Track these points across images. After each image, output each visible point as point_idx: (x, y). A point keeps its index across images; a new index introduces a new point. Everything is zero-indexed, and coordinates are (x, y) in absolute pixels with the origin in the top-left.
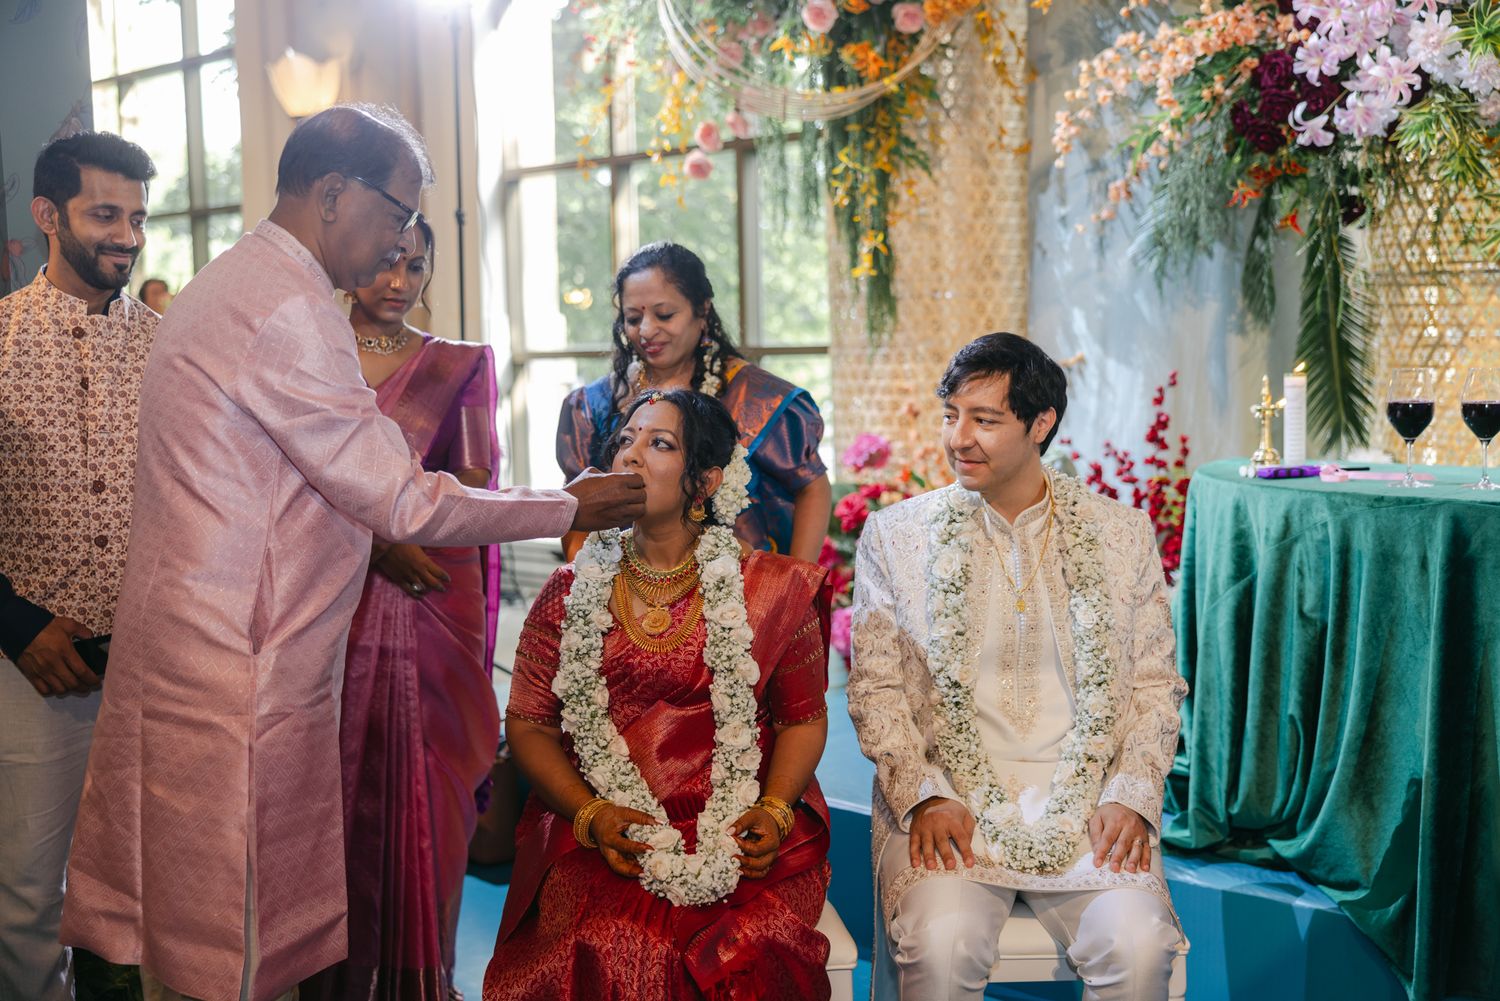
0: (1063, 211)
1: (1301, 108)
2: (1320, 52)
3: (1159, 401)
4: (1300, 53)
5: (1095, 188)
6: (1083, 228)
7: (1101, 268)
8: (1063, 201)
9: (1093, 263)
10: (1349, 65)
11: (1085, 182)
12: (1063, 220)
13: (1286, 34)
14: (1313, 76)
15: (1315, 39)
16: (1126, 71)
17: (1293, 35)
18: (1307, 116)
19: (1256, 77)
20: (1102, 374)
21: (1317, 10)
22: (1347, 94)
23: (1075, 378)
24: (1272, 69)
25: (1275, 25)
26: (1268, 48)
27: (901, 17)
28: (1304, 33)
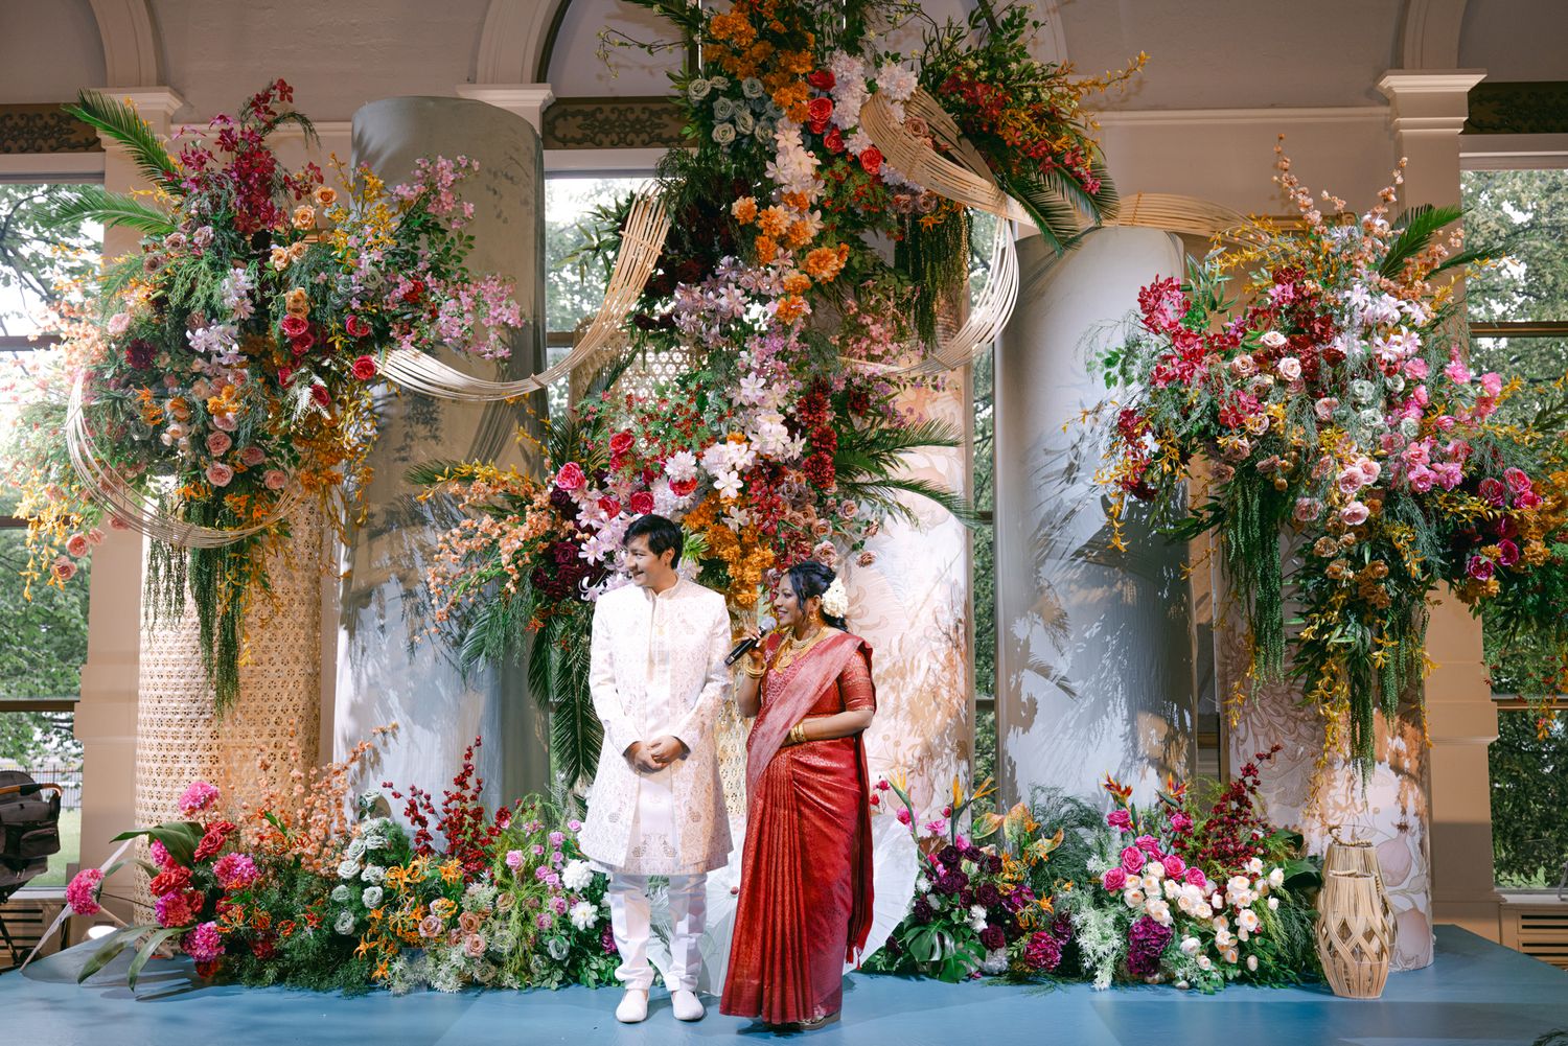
0: (382, 622)
1: (586, 580)
2: (596, 548)
3: (468, 757)
4: (583, 546)
5: (407, 608)
6: (399, 635)
7: (411, 663)
8: (382, 615)
9: (406, 659)
10: (610, 555)
11: (400, 603)
12: (382, 628)
13: (572, 534)
14: (591, 561)
15: (593, 539)
16: (467, 543)
17: (579, 536)
18: (590, 585)
19: (549, 556)
20: (410, 736)
21: (595, 524)
22: (610, 573)
23: (390, 739)
24: (565, 554)
25: (561, 526)
26: (555, 540)
27: (270, 479)
28: (586, 535)
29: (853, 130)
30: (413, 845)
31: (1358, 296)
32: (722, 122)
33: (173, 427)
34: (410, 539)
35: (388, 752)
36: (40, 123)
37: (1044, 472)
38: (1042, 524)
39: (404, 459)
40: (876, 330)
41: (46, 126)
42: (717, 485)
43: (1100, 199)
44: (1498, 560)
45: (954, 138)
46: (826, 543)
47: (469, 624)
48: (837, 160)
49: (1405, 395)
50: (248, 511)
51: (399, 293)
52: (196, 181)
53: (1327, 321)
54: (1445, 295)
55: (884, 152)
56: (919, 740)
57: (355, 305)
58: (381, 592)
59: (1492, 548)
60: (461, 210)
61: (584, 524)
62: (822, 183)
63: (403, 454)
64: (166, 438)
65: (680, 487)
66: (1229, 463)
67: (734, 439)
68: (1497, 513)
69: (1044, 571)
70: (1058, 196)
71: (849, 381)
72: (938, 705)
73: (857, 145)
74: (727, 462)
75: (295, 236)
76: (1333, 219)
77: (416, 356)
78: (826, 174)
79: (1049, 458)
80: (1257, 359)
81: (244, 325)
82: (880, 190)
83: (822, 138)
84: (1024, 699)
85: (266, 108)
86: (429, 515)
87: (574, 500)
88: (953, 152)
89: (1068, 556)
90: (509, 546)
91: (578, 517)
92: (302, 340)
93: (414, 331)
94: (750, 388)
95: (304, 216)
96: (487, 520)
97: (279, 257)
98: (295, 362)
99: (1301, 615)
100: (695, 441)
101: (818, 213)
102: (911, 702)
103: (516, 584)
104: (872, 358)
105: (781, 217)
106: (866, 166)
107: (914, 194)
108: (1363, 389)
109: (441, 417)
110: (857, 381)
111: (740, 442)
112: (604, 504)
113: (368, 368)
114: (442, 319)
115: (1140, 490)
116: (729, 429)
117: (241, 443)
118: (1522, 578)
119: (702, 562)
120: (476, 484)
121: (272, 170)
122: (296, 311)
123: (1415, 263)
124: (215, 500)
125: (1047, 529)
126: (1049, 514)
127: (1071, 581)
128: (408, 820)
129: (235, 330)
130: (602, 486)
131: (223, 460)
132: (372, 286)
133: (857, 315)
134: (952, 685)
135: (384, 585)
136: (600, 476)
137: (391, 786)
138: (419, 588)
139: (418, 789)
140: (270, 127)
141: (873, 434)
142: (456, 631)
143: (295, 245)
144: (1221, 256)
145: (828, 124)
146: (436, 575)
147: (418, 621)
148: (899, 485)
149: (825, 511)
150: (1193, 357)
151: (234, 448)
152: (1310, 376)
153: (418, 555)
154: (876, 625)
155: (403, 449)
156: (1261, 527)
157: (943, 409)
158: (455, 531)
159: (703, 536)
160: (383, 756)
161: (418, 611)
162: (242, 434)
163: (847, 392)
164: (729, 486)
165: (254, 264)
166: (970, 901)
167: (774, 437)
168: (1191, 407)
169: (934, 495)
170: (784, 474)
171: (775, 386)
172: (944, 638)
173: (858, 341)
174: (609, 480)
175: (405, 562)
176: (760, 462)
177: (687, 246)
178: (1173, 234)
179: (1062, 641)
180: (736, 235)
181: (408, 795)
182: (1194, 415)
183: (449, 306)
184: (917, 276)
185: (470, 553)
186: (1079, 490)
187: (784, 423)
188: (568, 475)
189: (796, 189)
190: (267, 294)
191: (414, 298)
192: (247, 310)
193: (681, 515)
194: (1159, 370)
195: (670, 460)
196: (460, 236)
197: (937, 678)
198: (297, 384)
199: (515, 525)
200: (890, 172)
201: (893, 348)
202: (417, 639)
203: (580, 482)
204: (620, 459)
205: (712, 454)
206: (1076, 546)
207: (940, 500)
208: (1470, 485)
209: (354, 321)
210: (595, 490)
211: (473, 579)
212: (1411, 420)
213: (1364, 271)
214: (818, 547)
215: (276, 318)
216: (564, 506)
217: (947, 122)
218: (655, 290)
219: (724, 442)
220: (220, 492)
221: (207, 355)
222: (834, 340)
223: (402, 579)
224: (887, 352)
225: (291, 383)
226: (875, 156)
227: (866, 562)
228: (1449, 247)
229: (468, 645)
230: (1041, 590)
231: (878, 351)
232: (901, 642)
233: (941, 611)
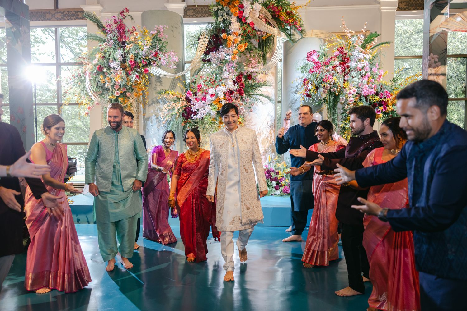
1: (193, 115)
2: (195, 108)
4: (192, 108)
6: (155, 127)
8: (152, 123)
9: (157, 132)
10: (198, 110)
11: (155, 120)
12: (152, 125)
13: (190, 105)
14: (194, 111)
15: (194, 106)
16: (168, 107)
17: (191, 106)
18: (194, 116)
19: (185, 110)
21: (194, 103)
22: (198, 113)
24: (188, 109)
25: (188, 104)
26: (187, 107)
27: (128, 94)
28: (193, 106)
29: (248, 18)
31: (355, 53)
32: (220, 16)
33: (107, 83)
34: (157, 106)
36: (71, 13)
37: (291, 92)
38: (290, 103)
39: (155, 90)
40: (253, 62)
41: (73, 14)
42: (219, 95)
43: (302, 31)
44: (382, 110)
45: (270, 18)
46: (242, 107)
47: (170, 124)
48: (245, 25)
49: (365, 74)
50: (123, 101)
51: (153, 55)
52: (109, 31)
53: (348, 59)
54: (375, 52)
55: (254, 23)
56: (263, 149)
57: (144, 57)
58: (151, 118)
59: (381, 107)
60: (165, 37)
61: (192, 103)
62: (241, 30)
63: (155, 89)
64: (106, 86)
65: (212, 95)
66: (326, 90)
67: (223, 85)
68: (381, 100)
70: (293, 31)
71: (247, 73)
72: (268, 141)
73: (249, 21)
74: (221, 90)
75: (130, 42)
76: (352, 36)
77: (157, 68)
78: (242, 28)
79: (291, 89)
80: (332, 67)
81: (121, 62)
82: (254, 31)
83: (241, 19)
85: (123, 14)
86: (161, 102)
87: (190, 98)
88: (270, 22)
89: (295, 110)
90: (176, 108)
91: (191, 102)
92: (133, 65)
93: (156, 63)
94: (225, 75)
95: (132, 38)
96: (172, 103)
97: (128, 47)
98: (132, 70)
99: (342, 122)
100: (215, 86)
101: (241, 36)
102: (262, 141)
103: (179, 116)
104: (253, 68)
105: (232, 38)
106: (251, 25)
107: (261, 32)
108: (354, 74)
109: (162, 81)
110: (249, 73)
111: (224, 86)
112: (196, 99)
113: (146, 71)
114: (162, 60)
115: (308, 96)
116: (222, 83)
117: (122, 87)
118: (387, 114)
119: (217, 111)
120: (170, 95)
121: (125, 28)
122: (131, 59)
123: (368, 46)
124: (117, 99)
125: (291, 104)
126: (292, 101)
127: (296, 115)
129: (119, 63)
130: (196, 95)
131: (118, 90)
132: (147, 53)
133: (249, 58)
134: (271, 137)
136: (195, 93)
138: (159, 117)
140: (124, 18)
141: (253, 84)
142: (167, 126)
143: (131, 44)
144: (328, 44)
145: (242, 16)
146: (162, 114)
147: (159, 124)
148: (258, 95)
149: (243, 101)
150: (319, 67)
151: (120, 88)
152: (344, 71)
153: (159, 110)
155: (155, 88)
156: (333, 103)
157: (270, 78)
158: (166, 105)
159: (217, 106)
161: (159, 122)
162: (122, 85)
163: (247, 75)
164: (221, 95)
165: (122, 49)
166: (272, 180)
167: (231, 85)
168: (317, 78)
169: (266, 97)
170: (233, 93)
171: (231, 74)
172: (269, 127)
173: (249, 64)
174: (197, 94)
175: (156, 112)
176: (228, 90)
177: (213, 44)
178: (320, 39)
180: (222, 42)
182: (318, 79)
183: (163, 57)
184: (263, 50)
185: (169, 110)
186: (298, 96)
187: (233, 82)
188: (188, 93)
189: (235, 31)
190: (125, 55)
191: (156, 56)
192: (121, 59)
193: (212, 101)
194: (310, 70)
195: (209, 90)
196: (165, 42)
197: (268, 136)
198: (132, 74)
199: (178, 103)
200: (256, 27)
201: (257, 65)
202: (159, 127)
203: (191, 95)
204: (199, 90)
205: (218, 89)
206: (297, 107)
207: (267, 98)
208: (377, 94)
209: (144, 61)
210: (195, 96)
211: (170, 115)
212: (365, 80)
213: (358, 47)
214: (240, 108)
215: (127, 60)
216: (189, 100)
217: (269, 15)
218: (206, 53)
219: (221, 86)
220: (117, 97)
221: (114, 69)
222: (244, 64)
223: (156, 115)
224: (255, 66)
225: (131, 74)
226: (252, 24)
227: (251, 111)
228: (375, 42)
231: (253, 66)
232: (260, 128)
233: (269, 122)
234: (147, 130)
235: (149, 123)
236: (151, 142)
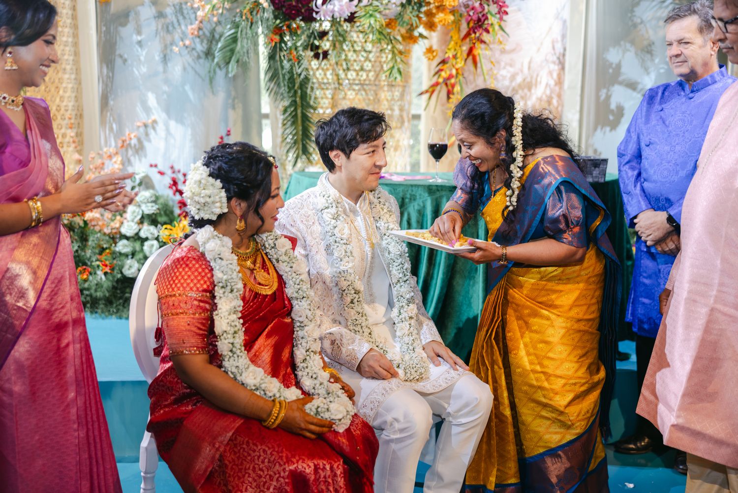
0: (139, 38)
5: (160, 27)
6: (154, 49)
7: (165, 71)
8: (139, 33)
9: (160, 68)
11: (153, 23)
12: (139, 43)
18: (322, 4)
20: (168, 130)
23: (151, 131)
30: (177, 211)
35: (149, 141)
58: (137, 14)
69: (638, 11)
84: (613, 106)
127: (659, 19)
128: (170, 192)
135: (139, 8)
137: (156, 166)
138: (169, 11)
139: (176, 168)
147: (169, 38)
154: (513, 51)
160: (146, 144)
161: (168, 29)
172: (557, 61)
179: (649, 63)
181: (169, 172)
197: (552, 91)
223: (154, 3)
229: (218, 55)
230: (635, 26)
232: (530, 63)
233: (557, 42)
234: (118, 62)
235: (127, 32)
236: (139, 109)
